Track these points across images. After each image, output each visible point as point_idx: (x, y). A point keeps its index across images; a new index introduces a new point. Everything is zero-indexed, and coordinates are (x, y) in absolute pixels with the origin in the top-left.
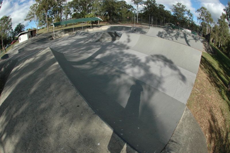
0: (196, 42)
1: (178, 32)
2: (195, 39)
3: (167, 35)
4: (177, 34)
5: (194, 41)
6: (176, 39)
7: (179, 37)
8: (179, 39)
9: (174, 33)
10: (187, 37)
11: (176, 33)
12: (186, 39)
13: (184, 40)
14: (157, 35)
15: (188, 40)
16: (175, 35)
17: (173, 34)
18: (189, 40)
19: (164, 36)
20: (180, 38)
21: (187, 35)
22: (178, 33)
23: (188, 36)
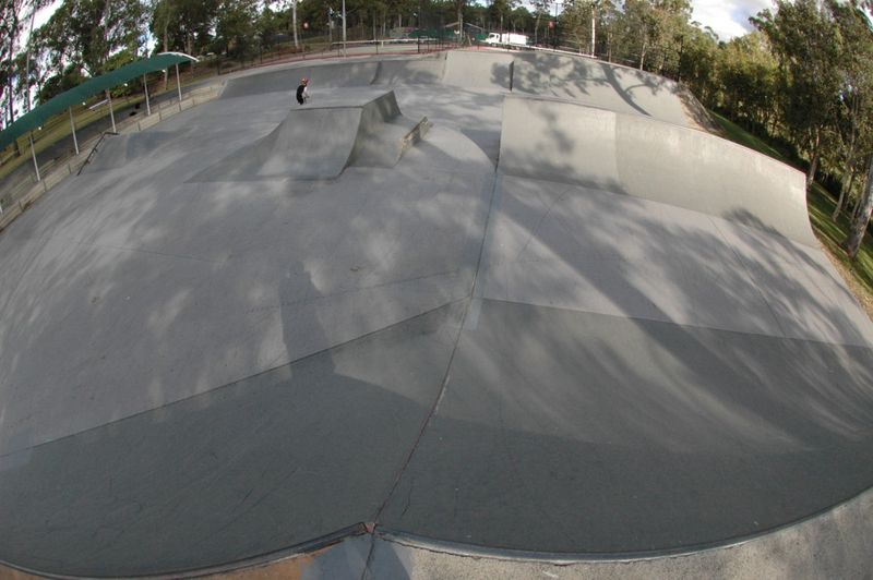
0: (654, 93)
1: (576, 62)
2: (648, 83)
3: (538, 76)
4: (575, 69)
5: (647, 90)
6: (583, 91)
7: (588, 82)
8: (591, 87)
9: (564, 65)
10: (618, 79)
11: (571, 66)
12: (617, 87)
13: (609, 91)
14: (494, 82)
15: (624, 88)
16: (571, 76)
17: (561, 73)
18: (628, 89)
19: (530, 83)
20: (592, 82)
21: (617, 71)
22: (578, 67)
23: (619, 76)
